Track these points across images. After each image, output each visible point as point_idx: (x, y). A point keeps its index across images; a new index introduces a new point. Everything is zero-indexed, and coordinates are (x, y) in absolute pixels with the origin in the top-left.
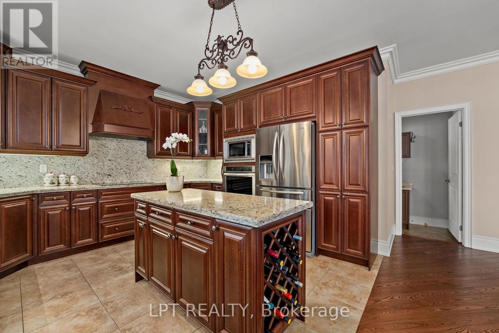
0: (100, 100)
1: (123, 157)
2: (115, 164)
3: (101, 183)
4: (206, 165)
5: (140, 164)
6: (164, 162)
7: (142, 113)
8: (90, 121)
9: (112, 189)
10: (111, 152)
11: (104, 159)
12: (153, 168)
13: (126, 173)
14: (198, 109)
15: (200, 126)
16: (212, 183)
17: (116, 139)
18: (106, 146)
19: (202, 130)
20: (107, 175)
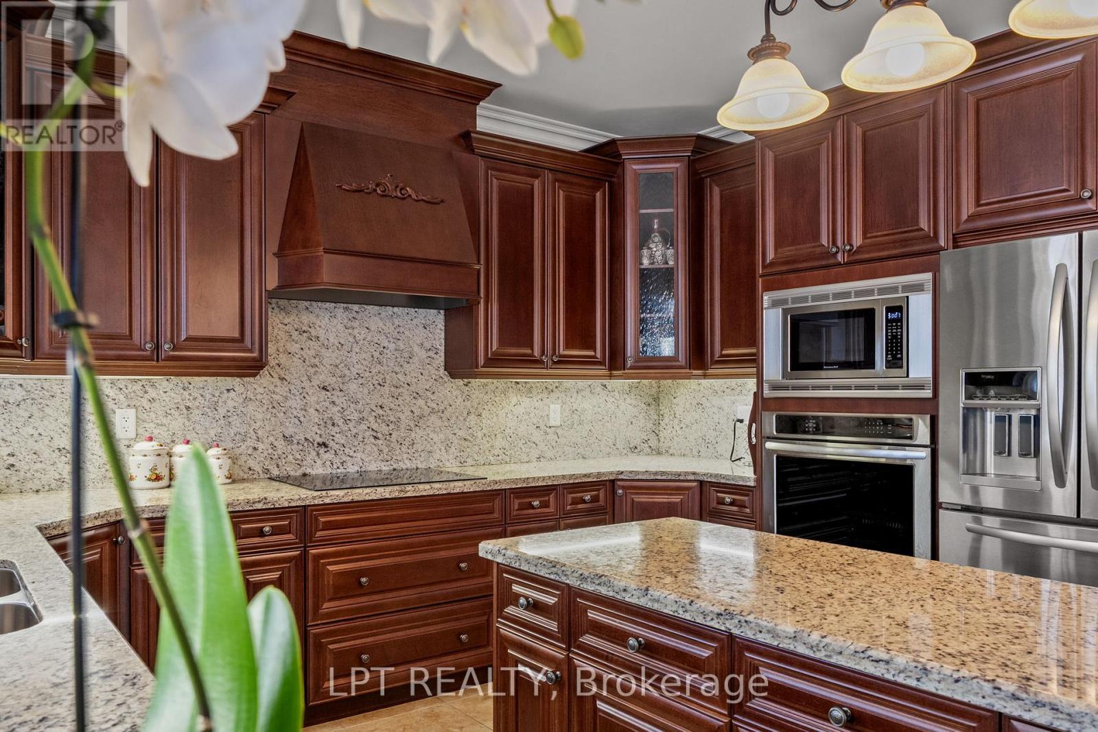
0: (302, 163)
1: (367, 374)
2: (341, 400)
3: (297, 474)
4: (656, 400)
5: (421, 402)
6: (504, 392)
7: (442, 201)
8: (273, 246)
9: (352, 502)
10: (330, 357)
11: (306, 384)
12: (465, 415)
13: (376, 438)
14: (634, 168)
15: (643, 241)
16: (701, 483)
17: (345, 305)
18: (314, 333)
19: (652, 257)
20: (316, 445)
